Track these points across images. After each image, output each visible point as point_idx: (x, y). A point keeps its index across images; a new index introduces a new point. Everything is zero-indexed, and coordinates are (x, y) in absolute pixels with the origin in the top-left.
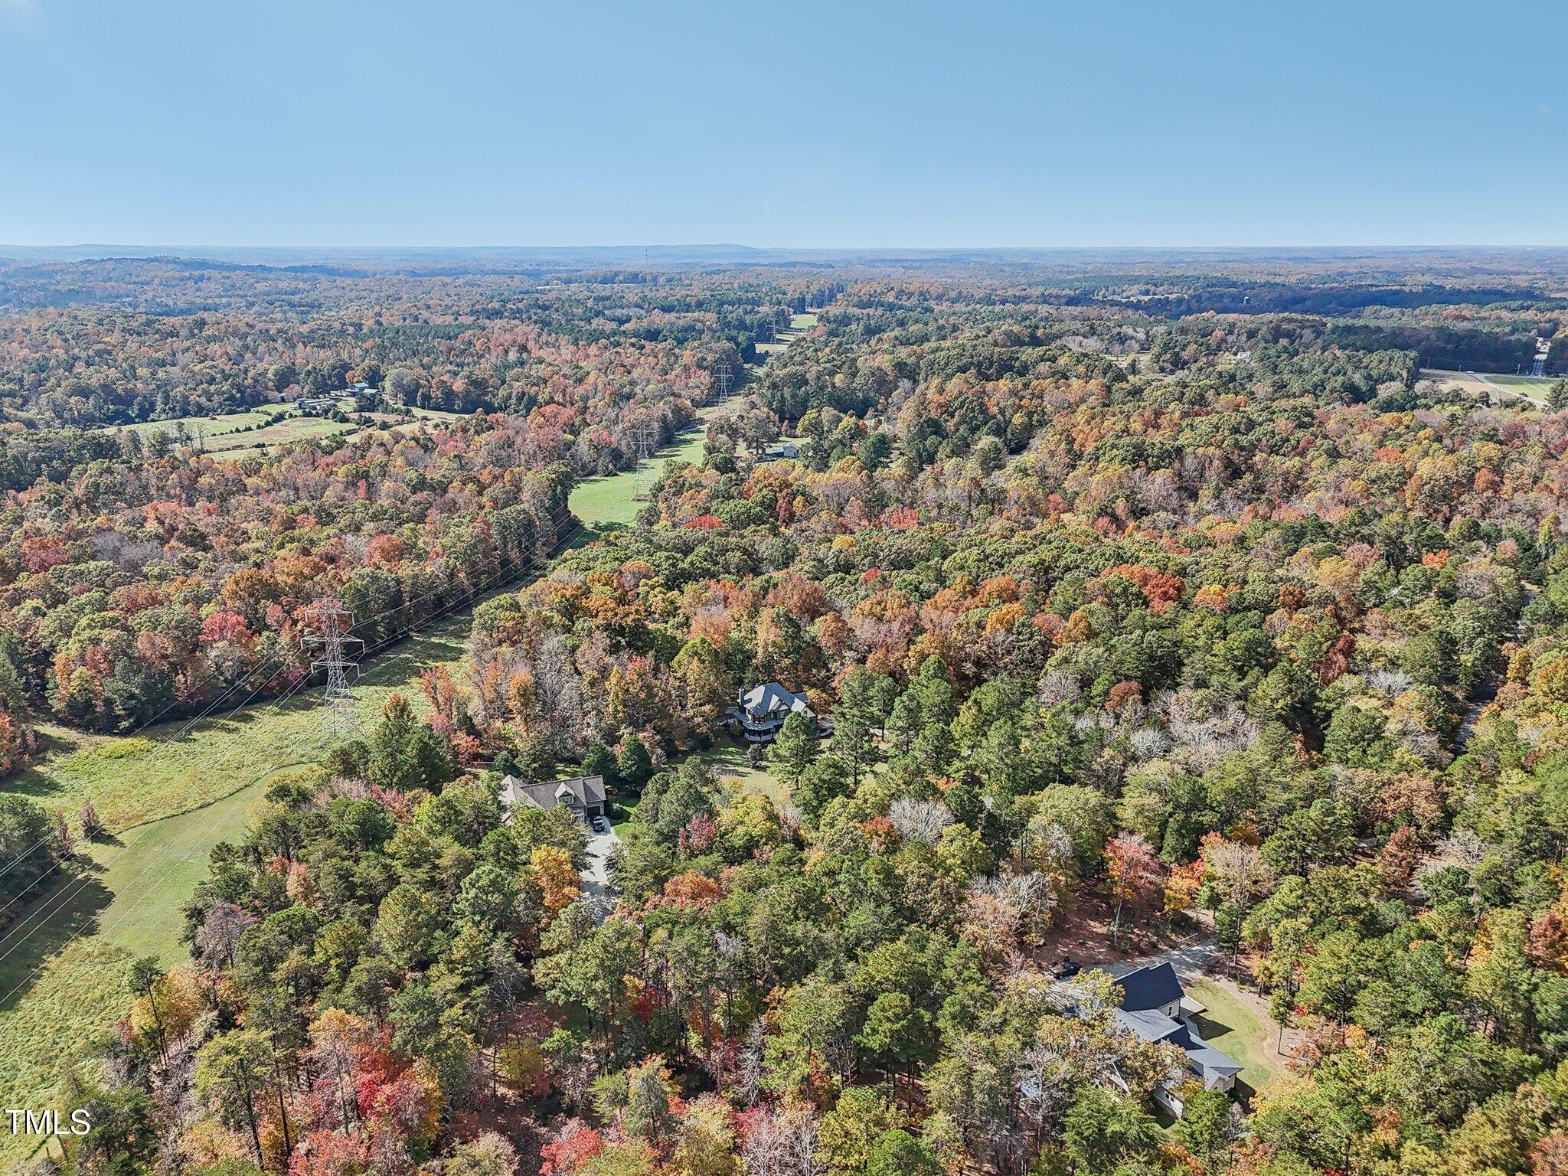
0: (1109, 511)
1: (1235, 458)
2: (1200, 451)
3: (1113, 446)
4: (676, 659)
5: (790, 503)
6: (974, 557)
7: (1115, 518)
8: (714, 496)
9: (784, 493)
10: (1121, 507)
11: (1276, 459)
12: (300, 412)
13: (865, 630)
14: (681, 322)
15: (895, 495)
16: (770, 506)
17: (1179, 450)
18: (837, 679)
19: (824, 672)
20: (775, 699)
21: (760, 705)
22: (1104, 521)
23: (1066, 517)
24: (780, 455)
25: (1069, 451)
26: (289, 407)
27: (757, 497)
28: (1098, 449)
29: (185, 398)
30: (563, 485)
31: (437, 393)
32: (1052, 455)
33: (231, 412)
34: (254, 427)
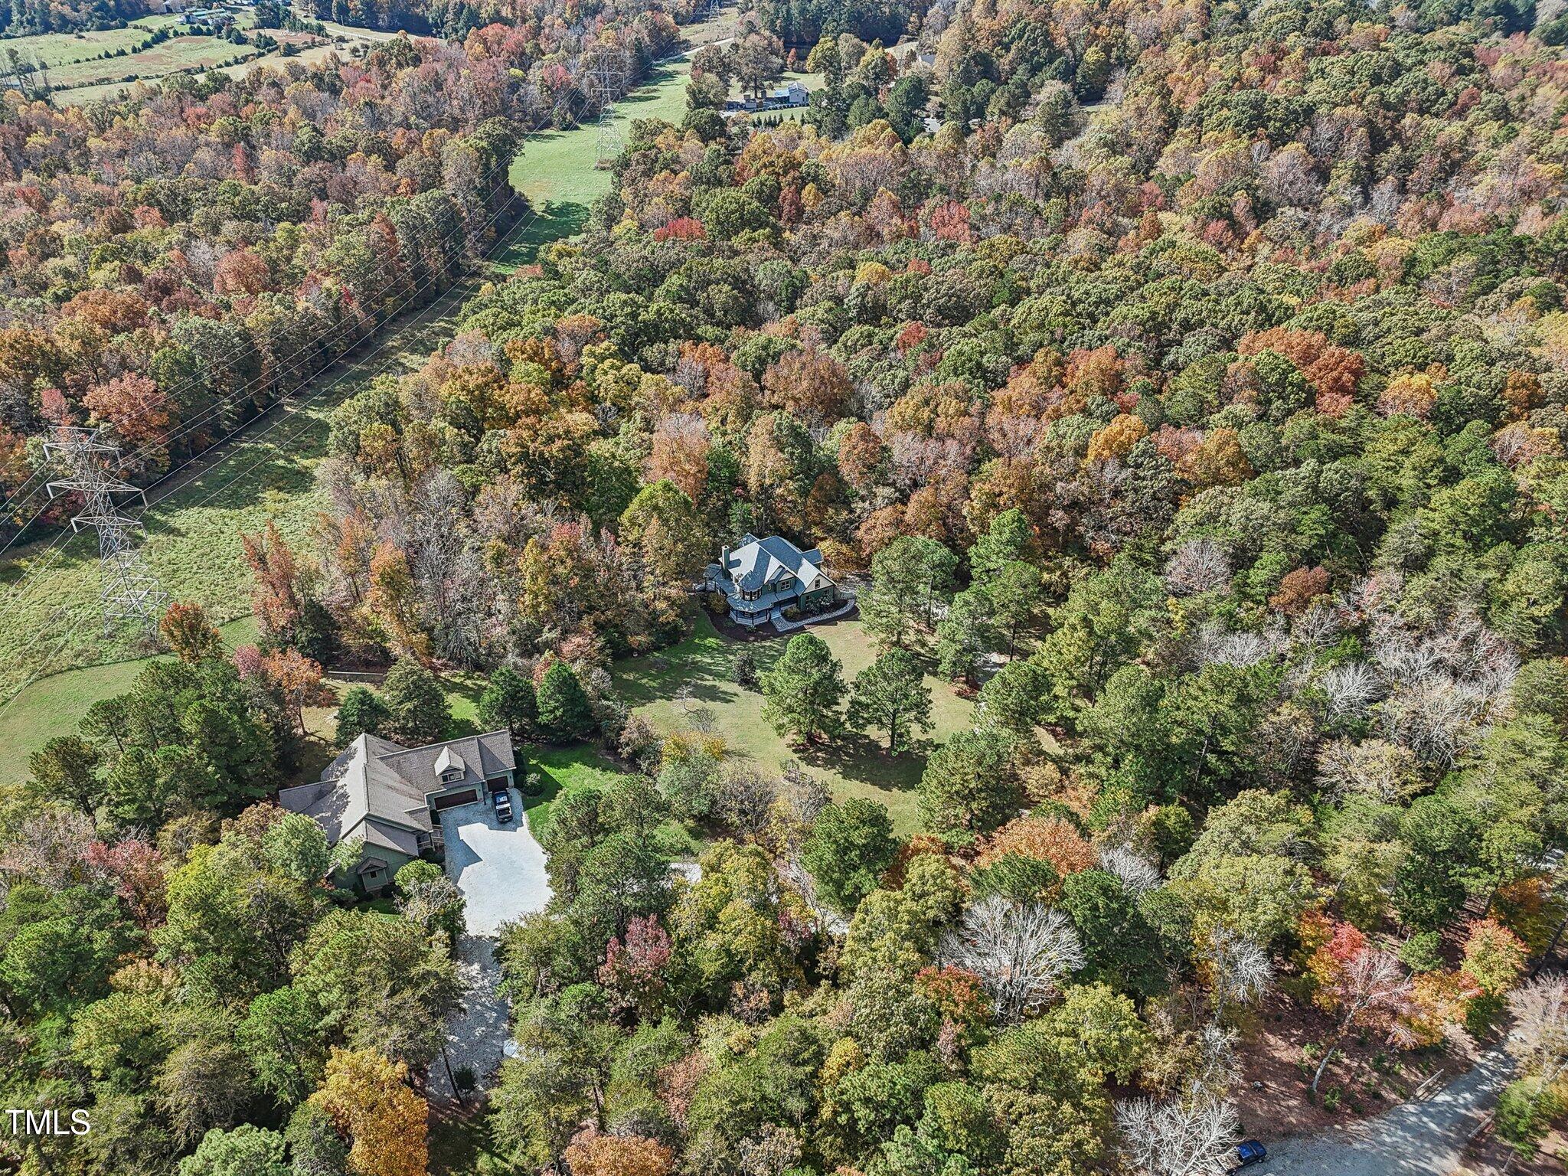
0: (1225, 210)
1: (1379, 120)
2: (1338, 111)
3: (1224, 104)
4: (627, 513)
5: (799, 191)
6: (1056, 309)
7: (1233, 224)
8: (697, 180)
9: (789, 177)
10: (1241, 202)
11: (1428, 121)
12: (187, 28)
13: (905, 449)
15: (940, 180)
16: (769, 197)
17: (1310, 110)
18: (863, 527)
19: (844, 515)
20: (774, 564)
21: (752, 574)
22: (1217, 227)
23: (1164, 217)
24: (784, 100)
25: (1163, 108)
26: (174, 21)
27: (752, 183)
28: (1202, 108)
30: (502, 150)
32: (1140, 113)
33: (103, 28)
34: (128, 50)
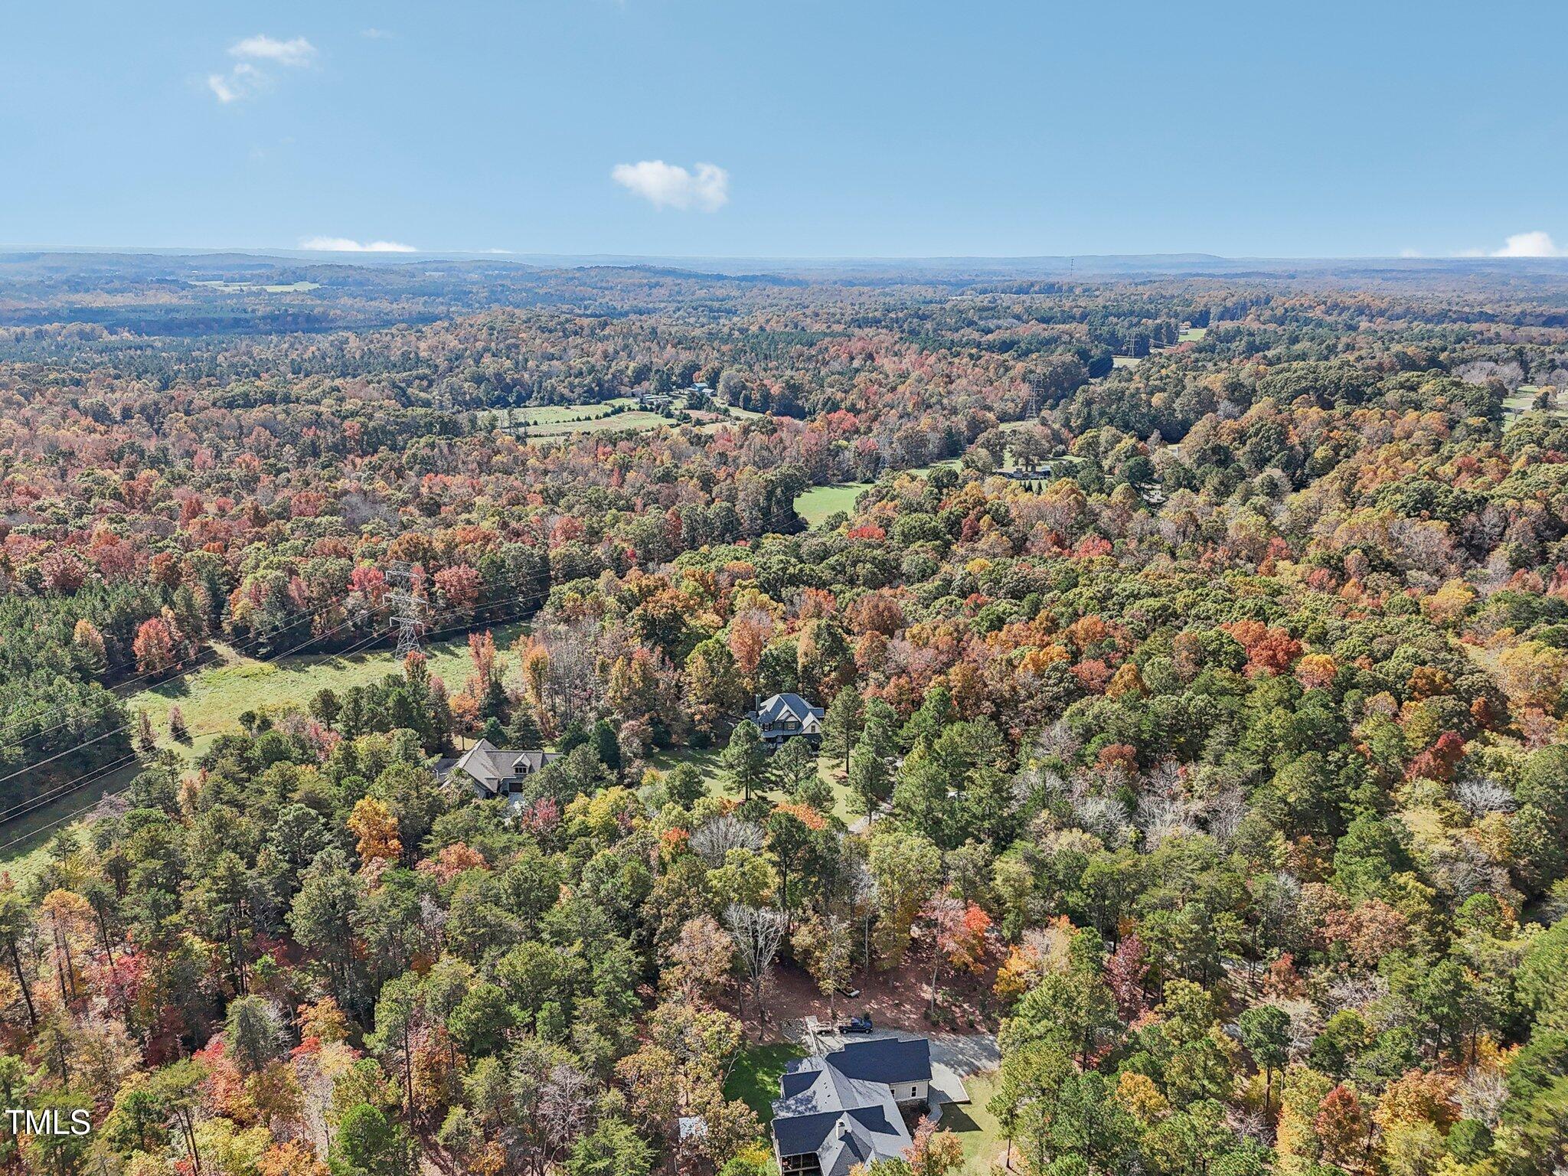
4: (690, 655)
5: (978, 520)
9: (976, 510)
12: (637, 407)
14: (1046, 334)
16: (954, 522)
20: (785, 711)
22: (1320, 574)
26: (633, 402)
27: (944, 512)
29: (554, 388)
31: (756, 396)
33: (584, 403)
34: (593, 417)
